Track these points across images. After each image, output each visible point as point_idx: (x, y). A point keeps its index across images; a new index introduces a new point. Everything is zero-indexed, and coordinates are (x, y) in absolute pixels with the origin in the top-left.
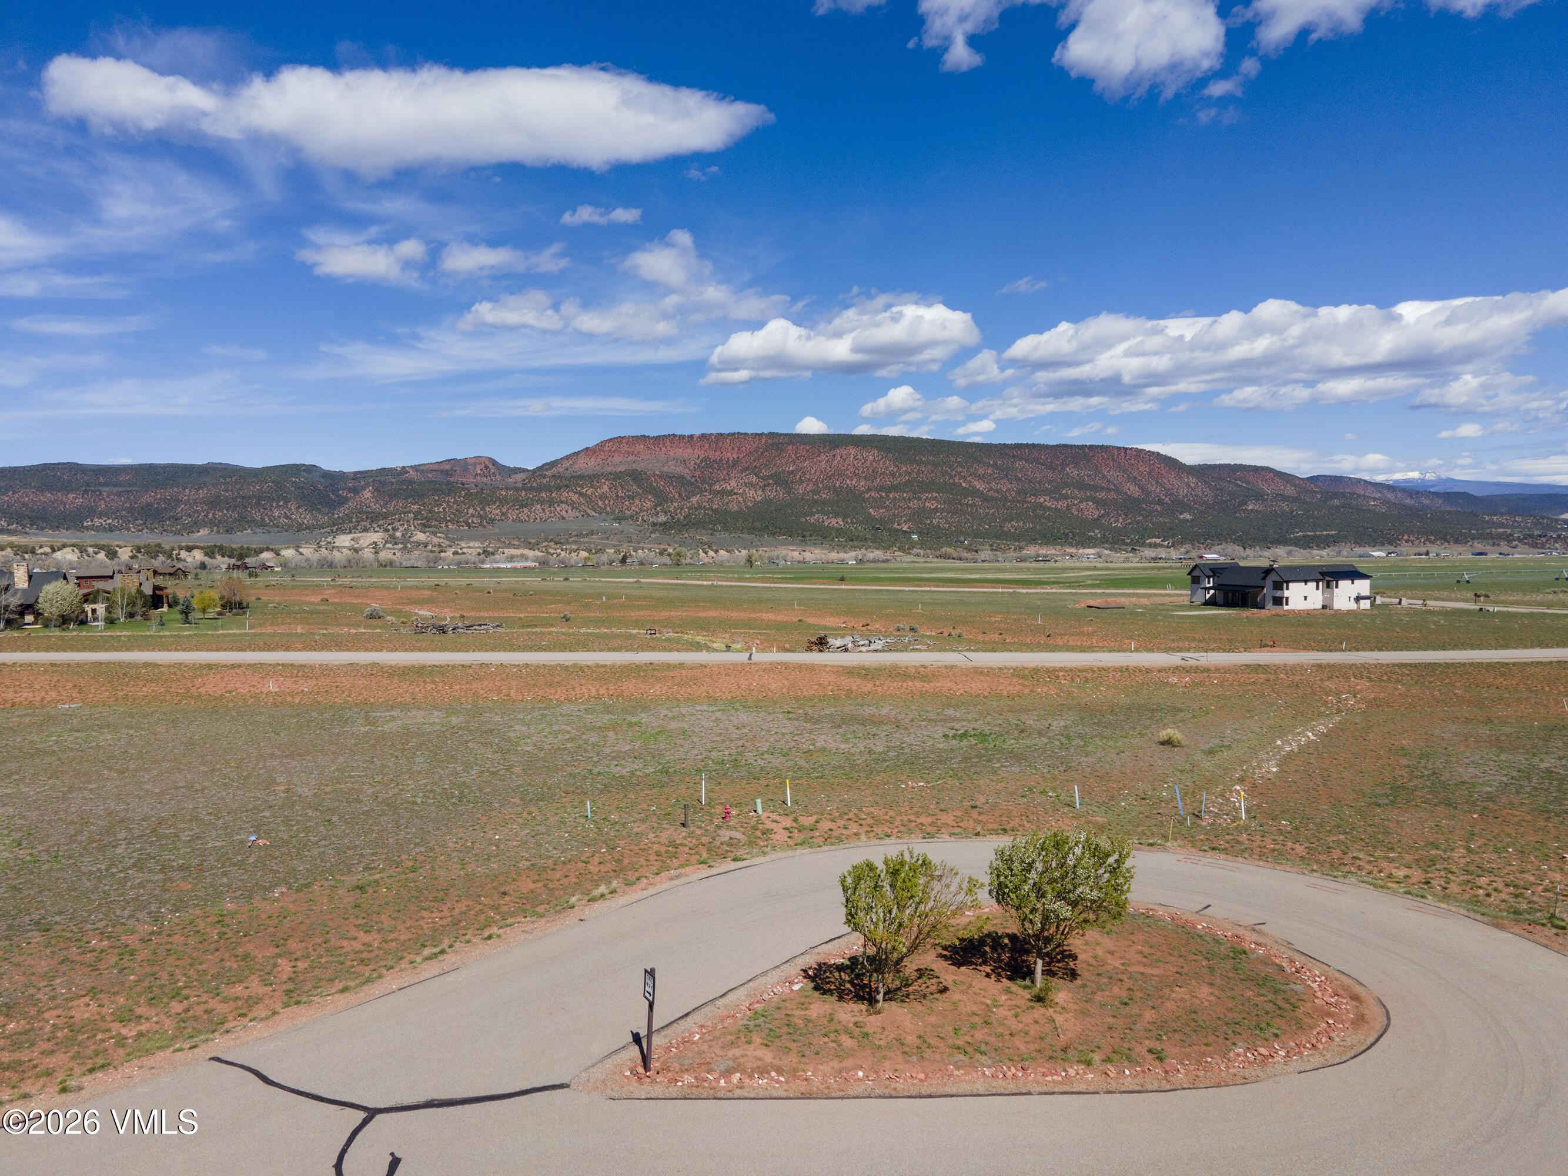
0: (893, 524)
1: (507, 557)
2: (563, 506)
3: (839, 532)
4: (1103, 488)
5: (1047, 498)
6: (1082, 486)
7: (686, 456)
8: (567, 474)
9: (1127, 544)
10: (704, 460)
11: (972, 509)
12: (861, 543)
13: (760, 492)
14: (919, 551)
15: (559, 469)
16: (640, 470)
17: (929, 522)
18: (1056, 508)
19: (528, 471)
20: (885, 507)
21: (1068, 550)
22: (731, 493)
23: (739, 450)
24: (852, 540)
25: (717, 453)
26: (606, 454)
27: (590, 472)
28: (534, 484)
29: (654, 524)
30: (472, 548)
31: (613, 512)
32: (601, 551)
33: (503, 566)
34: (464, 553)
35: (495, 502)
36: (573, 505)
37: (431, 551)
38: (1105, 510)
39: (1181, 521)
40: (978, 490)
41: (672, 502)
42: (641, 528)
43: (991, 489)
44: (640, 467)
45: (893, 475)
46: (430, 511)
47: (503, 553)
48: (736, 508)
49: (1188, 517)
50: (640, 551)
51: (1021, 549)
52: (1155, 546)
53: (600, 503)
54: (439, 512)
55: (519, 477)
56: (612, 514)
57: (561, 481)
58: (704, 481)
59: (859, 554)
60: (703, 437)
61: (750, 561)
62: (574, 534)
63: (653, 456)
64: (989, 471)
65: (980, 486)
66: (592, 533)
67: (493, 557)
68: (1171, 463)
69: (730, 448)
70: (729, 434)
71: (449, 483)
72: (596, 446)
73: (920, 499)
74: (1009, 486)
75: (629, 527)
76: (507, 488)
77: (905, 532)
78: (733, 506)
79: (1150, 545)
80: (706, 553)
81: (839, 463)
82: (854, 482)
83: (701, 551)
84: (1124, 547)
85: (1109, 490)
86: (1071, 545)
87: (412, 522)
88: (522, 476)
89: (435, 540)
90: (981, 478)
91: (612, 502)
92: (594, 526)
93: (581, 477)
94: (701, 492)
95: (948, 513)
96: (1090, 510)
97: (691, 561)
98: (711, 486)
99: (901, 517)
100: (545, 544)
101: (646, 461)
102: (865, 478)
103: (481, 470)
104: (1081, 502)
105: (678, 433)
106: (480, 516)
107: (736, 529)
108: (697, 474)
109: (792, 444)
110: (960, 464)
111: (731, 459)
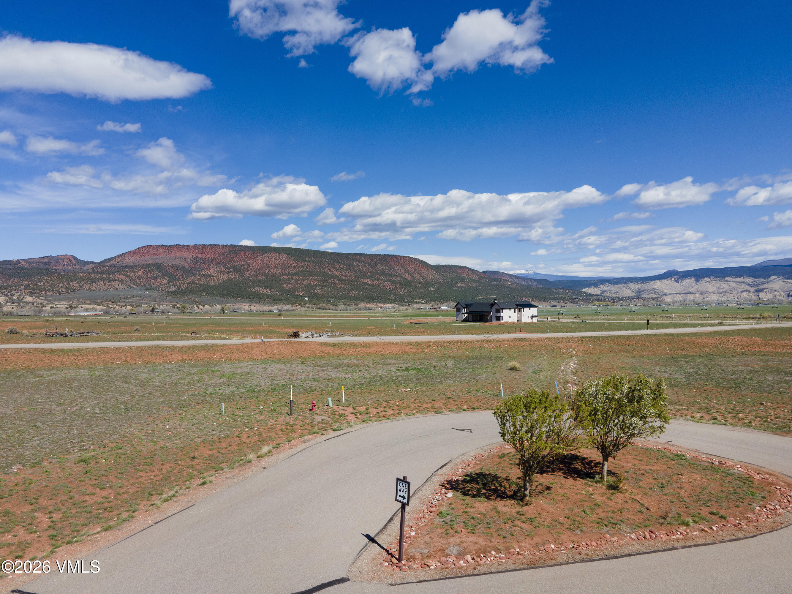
0: (295, 292)
1: (84, 309)
2: (116, 282)
3: (268, 296)
4: (394, 275)
5: (369, 280)
6: (384, 274)
7: (186, 256)
8: (119, 265)
9: (406, 302)
10: (196, 258)
11: (334, 285)
12: (279, 302)
13: (226, 276)
14: (309, 305)
15: (114, 262)
16: (160, 263)
17: (313, 291)
18: (373, 285)
19: (95, 263)
20: (291, 284)
21: (379, 305)
22: (210, 276)
23: (214, 253)
24: (275, 300)
25: (202, 255)
26: (141, 254)
27: (132, 264)
28: (99, 270)
29: (169, 292)
30: (62, 305)
31: (145, 286)
32: (140, 306)
33: (82, 314)
34: (57, 308)
35: (75, 280)
36: (122, 282)
37: (37, 307)
38: (395, 286)
39: (429, 291)
40: (336, 275)
41: (178, 280)
42: (161, 294)
43: (343, 275)
44: (160, 261)
45: (295, 267)
46: (35, 285)
47: (82, 307)
49: (432, 289)
50: (161, 306)
51: (358, 304)
52: (419, 303)
53: (138, 281)
54: (41, 285)
55: (90, 266)
57: (115, 269)
58: (195, 270)
59: (279, 307)
60: (195, 246)
61: (223, 310)
62: (123, 297)
63: (168, 256)
64: (341, 266)
65: (337, 273)
66: (133, 296)
67: (75, 309)
68: (424, 264)
69: (209, 252)
70: (209, 245)
71: (47, 269)
72: (135, 250)
73: (308, 280)
74: (351, 274)
75: (154, 293)
76: (83, 272)
77: (302, 296)
78: (212, 283)
79: (416, 303)
80: (198, 307)
81: (267, 261)
82: (275, 271)
83: (195, 306)
84: (405, 304)
85: (397, 276)
86: (380, 302)
87: (23, 291)
88: (93, 265)
89: (39, 301)
90: (337, 269)
91: (145, 280)
92: (134, 293)
93: (127, 267)
94: (194, 275)
95: (322, 287)
96: (388, 286)
97: (190, 311)
98: (199, 272)
99: (299, 289)
100: (106, 302)
101: (164, 258)
102: (281, 269)
103: (67, 262)
104: (384, 282)
105: (181, 244)
106: (66, 287)
107: (213, 295)
108: (192, 265)
109: (243, 251)
110: (327, 263)
111: (210, 258)
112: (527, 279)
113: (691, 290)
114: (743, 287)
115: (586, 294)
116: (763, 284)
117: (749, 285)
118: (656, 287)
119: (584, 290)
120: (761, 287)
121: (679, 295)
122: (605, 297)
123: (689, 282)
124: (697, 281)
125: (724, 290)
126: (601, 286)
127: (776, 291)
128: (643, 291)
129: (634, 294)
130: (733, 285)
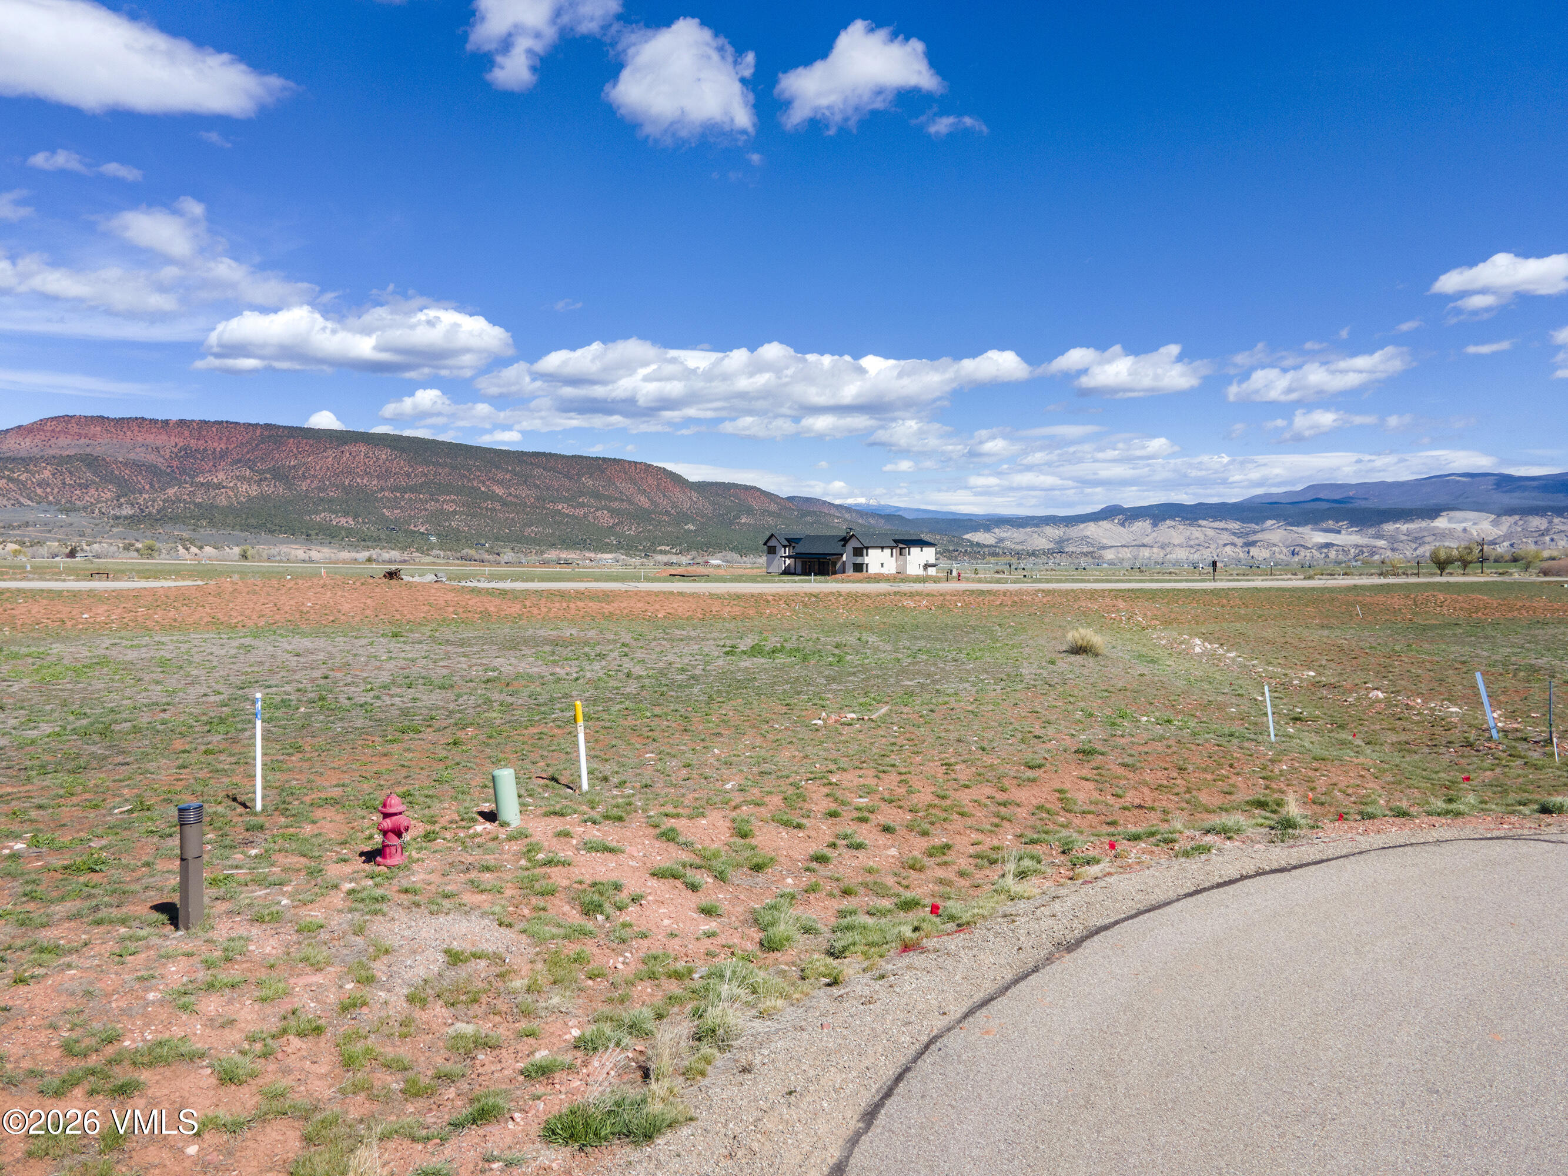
0: (409, 525)
3: (350, 532)
4: (616, 498)
5: (565, 506)
6: (596, 495)
7: (159, 443)
9: (640, 551)
10: (184, 449)
11: (492, 513)
12: (374, 544)
13: (255, 487)
14: (438, 552)
16: (95, 455)
17: (447, 524)
18: (573, 515)
20: (401, 508)
21: (587, 555)
22: (219, 486)
23: (228, 440)
24: (364, 540)
25: (200, 442)
26: (48, 434)
27: (24, 454)
29: (117, 518)
32: (40, 543)
38: (619, 518)
39: (685, 531)
40: (497, 494)
41: (141, 493)
42: (97, 521)
43: (510, 494)
44: (97, 451)
45: (408, 475)
48: (224, 503)
49: (692, 528)
50: (95, 545)
51: (542, 553)
52: (665, 553)
53: (39, 491)
56: (56, 504)
58: (183, 472)
59: (373, 553)
60: (182, 423)
61: (244, 557)
63: (115, 441)
64: (508, 477)
65: (499, 491)
66: (26, 524)
68: (677, 479)
69: (216, 437)
70: (215, 422)
72: (32, 424)
73: (437, 501)
74: (528, 492)
75: (79, 519)
77: (423, 534)
78: (222, 501)
79: (661, 552)
80: (187, 549)
81: (348, 460)
82: (365, 481)
83: (180, 548)
84: (638, 553)
85: (622, 500)
86: (589, 550)
90: (500, 483)
91: (56, 490)
92: (30, 516)
93: (13, 460)
94: (180, 484)
95: (468, 516)
96: (605, 519)
98: (192, 477)
99: (418, 518)
101: (103, 445)
102: (378, 477)
104: (597, 510)
107: (225, 525)
108: (175, 463)
109: (294, 437)
110: (478, 469)
111: (218, 449)
112: (867, 514)
113: (1146, 541)
114: (1226, 537)
115: (972, 544)
116: (1255, 532)
117: (1234, 534)
118: (1088, 533)
119: (966, 537)
120: (1253, 538)
121: (1126, 549)
122: (1003, 548)
123: (1142, 526)
124: (1155, 525)
125: (1197, 542)
126: (997, 530)
127: (1275, 545)
128: (1068, 540)
129: (1051, 545)
130: (1211, 533)
